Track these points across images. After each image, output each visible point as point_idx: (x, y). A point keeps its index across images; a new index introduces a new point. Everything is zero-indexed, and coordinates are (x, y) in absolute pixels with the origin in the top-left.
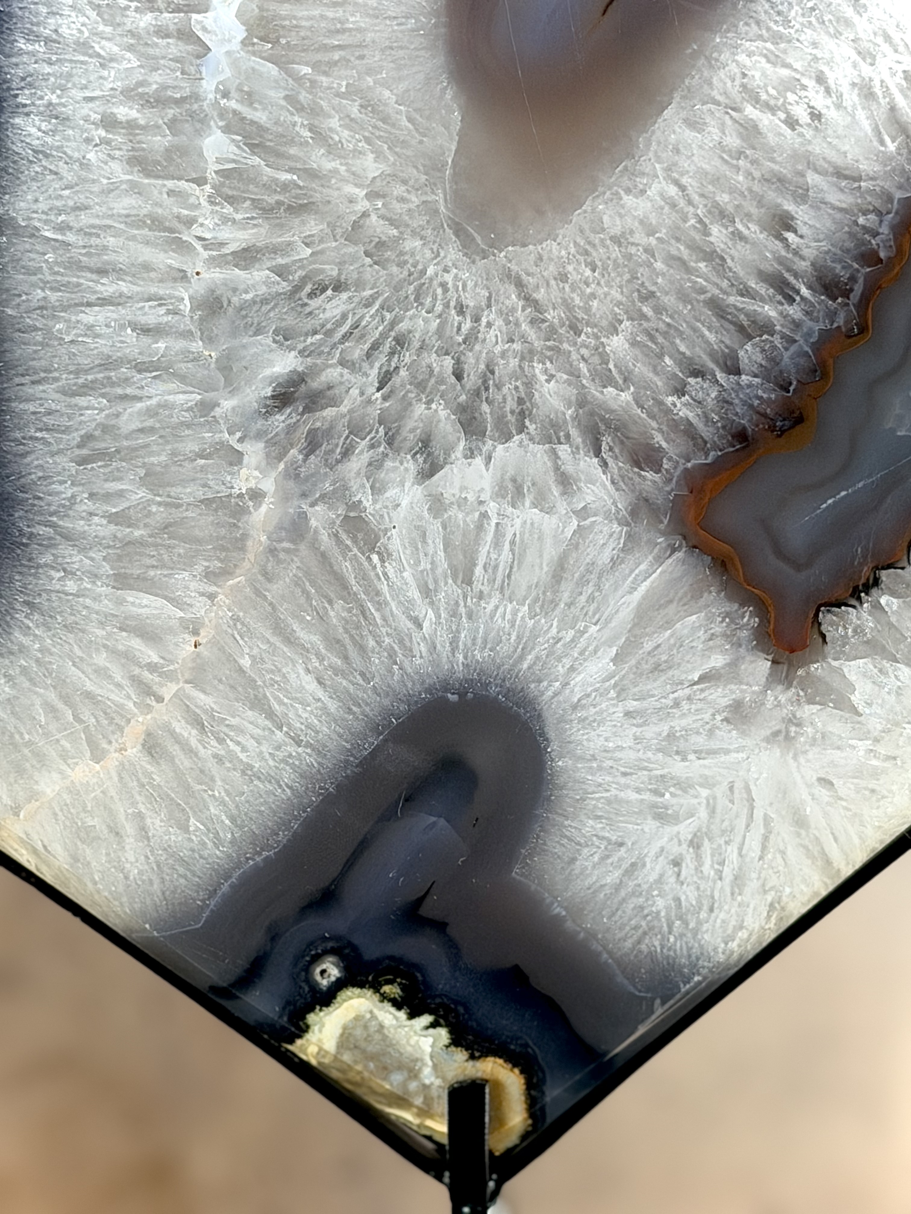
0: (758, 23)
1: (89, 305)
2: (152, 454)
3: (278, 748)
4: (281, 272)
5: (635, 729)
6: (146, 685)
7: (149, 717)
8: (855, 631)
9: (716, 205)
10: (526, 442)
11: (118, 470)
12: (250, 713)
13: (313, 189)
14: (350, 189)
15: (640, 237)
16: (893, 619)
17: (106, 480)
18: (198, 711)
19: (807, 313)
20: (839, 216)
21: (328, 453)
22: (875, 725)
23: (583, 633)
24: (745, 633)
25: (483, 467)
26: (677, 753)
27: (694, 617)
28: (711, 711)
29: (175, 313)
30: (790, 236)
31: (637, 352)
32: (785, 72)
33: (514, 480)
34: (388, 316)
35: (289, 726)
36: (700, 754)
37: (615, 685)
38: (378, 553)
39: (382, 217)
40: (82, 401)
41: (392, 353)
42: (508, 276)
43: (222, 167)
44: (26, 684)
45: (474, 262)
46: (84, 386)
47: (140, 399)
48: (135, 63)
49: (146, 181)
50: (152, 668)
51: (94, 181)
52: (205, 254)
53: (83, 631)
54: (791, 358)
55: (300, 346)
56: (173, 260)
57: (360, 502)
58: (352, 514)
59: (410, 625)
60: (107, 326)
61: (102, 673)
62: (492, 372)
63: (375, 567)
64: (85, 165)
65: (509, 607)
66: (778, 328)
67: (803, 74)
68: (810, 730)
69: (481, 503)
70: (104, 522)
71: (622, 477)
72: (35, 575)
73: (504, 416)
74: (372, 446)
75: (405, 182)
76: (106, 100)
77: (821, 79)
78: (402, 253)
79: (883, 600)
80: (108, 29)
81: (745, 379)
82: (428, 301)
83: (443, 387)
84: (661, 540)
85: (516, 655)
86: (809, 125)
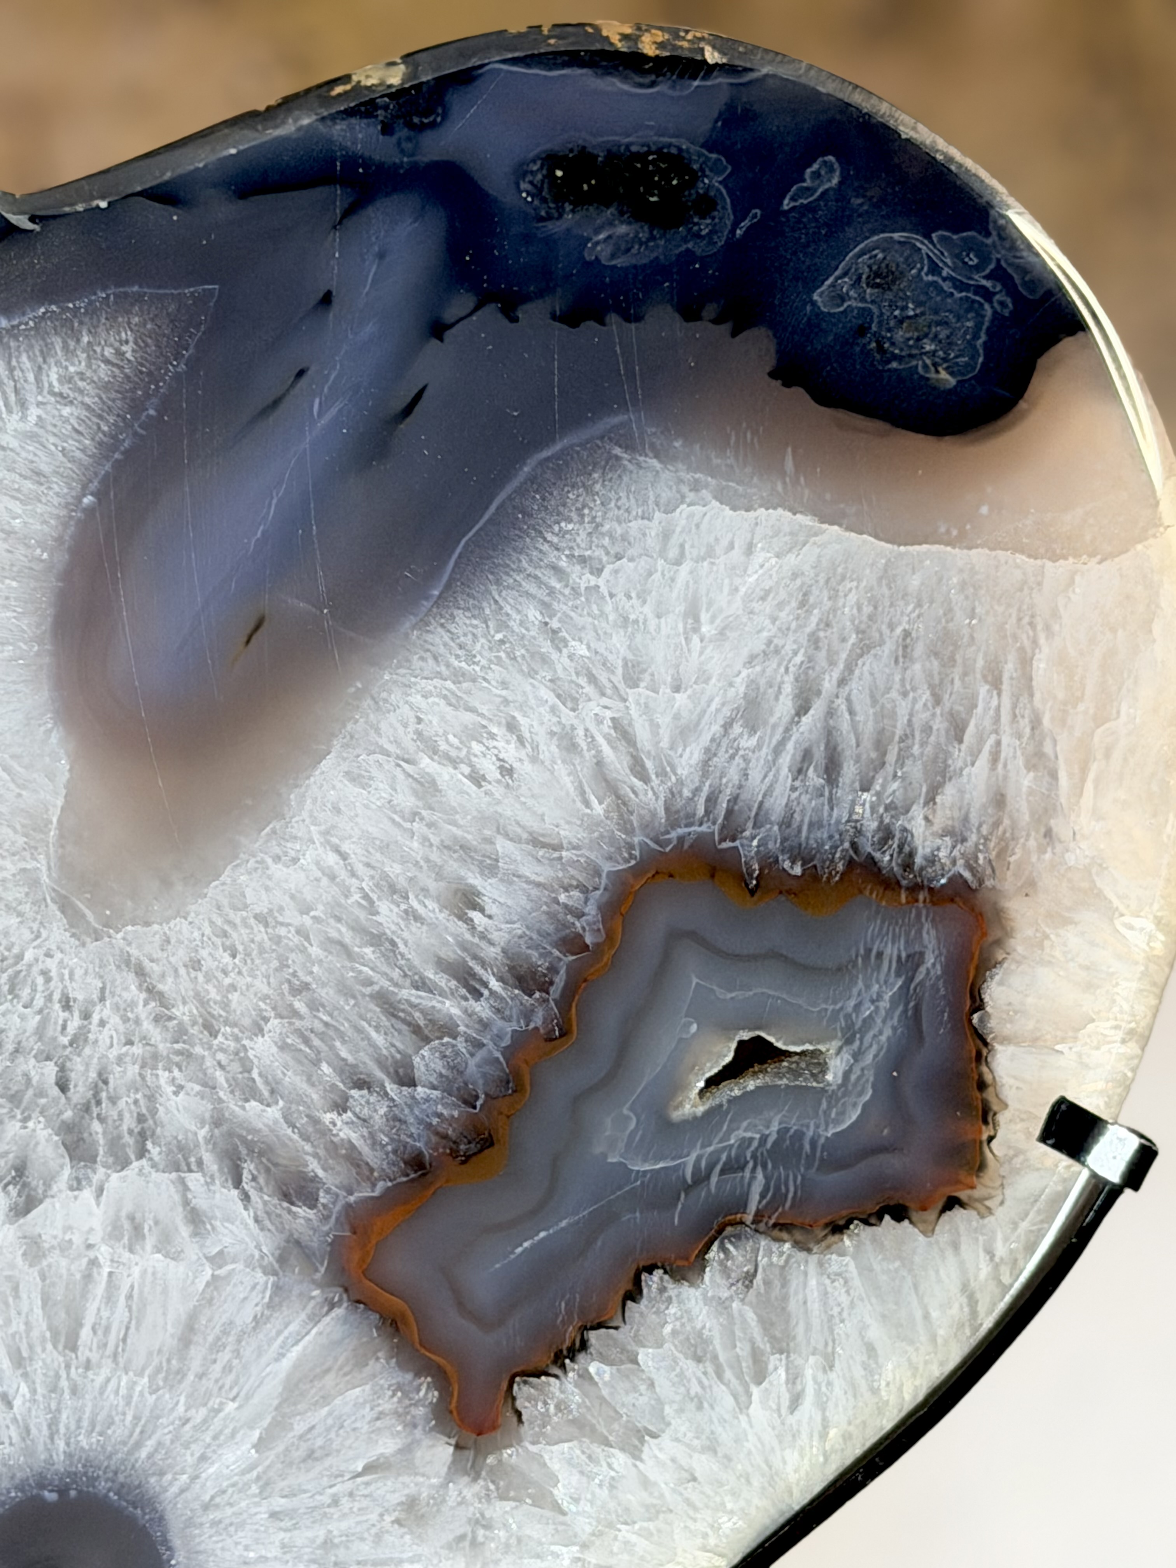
0: (435, 658)
5: (282, 1535)
8: (558, 1407)
9: (385, 876)
10: (147, 1169)
15: (292, 916)
16: (605, 1392)
19: (498, 1011)
20: (535, 892)
22: (584, 1526)
23: (218, 1411)
24: (420, 1411)
25: (92, 1201)
27: (358, 1390)
28: (380, 1510)
30: (475, 916)
31: (287, 1057)
32: (468, 718)
33: (131, 1218)
37: (258, 1478)
42: (126, 961)
45: (83, 945)
54: (478, 1066)
62: (106, 1082)
65: (124, 1379)
66: (462, 1028)
67: (490, 720)
68: (502, 1534)
69: (90, 1247)
71: (268, 1213)
73: (120, 1137)
77: (512, 726)
79: (593, 1368)
81: (421, 1091)
82: (25, 993)
83: (43, 1101)
84: (316, 1293)
85: (132, 1441)
86: (499, 782)
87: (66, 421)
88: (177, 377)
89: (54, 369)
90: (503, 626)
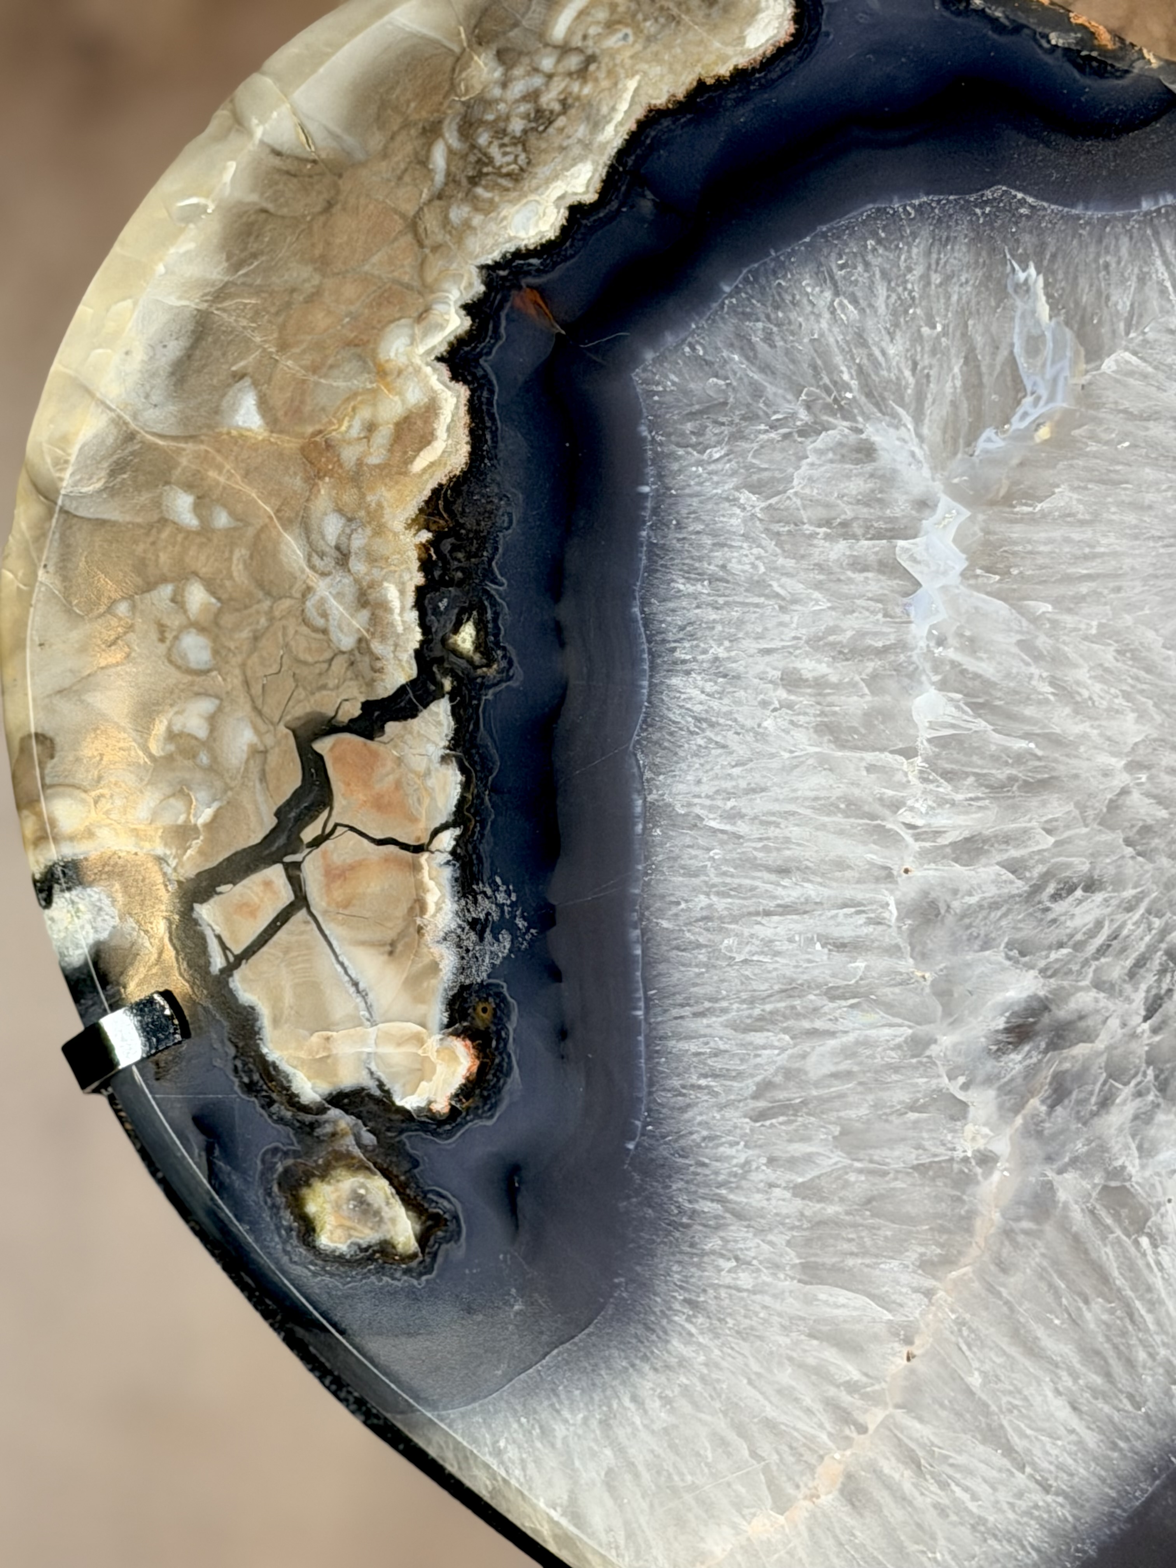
1: (767, 913)
2: (848, 1106)
3: (1020, 1495)
4: (1015, 867)
6: (845, 1410)
7: (848, 1453)
11: (805, 1126)
12: (980, 1448)
13: (1055, 761)
14: (1104, 759)
17: (790, 1141)
18: (913, 1446)
21: (1080, 1102)
29: (878, 922)
34: (1157, 923)
35: (1034, 1465)
38: (1150, 1236)
39: (1148, 795)
40: (758, 1038)
41: (1163, 972)
43: (935, 734)
44: (687, 1408)
46: (761, 1018)
47: (832, 1034)
48: (824, 604)
49: (839, 754)
50: (852, 1387)
51: (772, 756)
52: (916, 846)
53: (760, 1338)
55: (1042, 964)
56: (873, 854)
57: (1123, 1168)
58: (1113, 1184)
60: (791, 940)
61: (786, 1394)
63: (1144, 1255)
64: (761, 735)
70: (788, 1195)
72: (699, 1266)
74: (1139, 1094)
76: (788, 651)
78: (1173, 841)
80: (790, 563)
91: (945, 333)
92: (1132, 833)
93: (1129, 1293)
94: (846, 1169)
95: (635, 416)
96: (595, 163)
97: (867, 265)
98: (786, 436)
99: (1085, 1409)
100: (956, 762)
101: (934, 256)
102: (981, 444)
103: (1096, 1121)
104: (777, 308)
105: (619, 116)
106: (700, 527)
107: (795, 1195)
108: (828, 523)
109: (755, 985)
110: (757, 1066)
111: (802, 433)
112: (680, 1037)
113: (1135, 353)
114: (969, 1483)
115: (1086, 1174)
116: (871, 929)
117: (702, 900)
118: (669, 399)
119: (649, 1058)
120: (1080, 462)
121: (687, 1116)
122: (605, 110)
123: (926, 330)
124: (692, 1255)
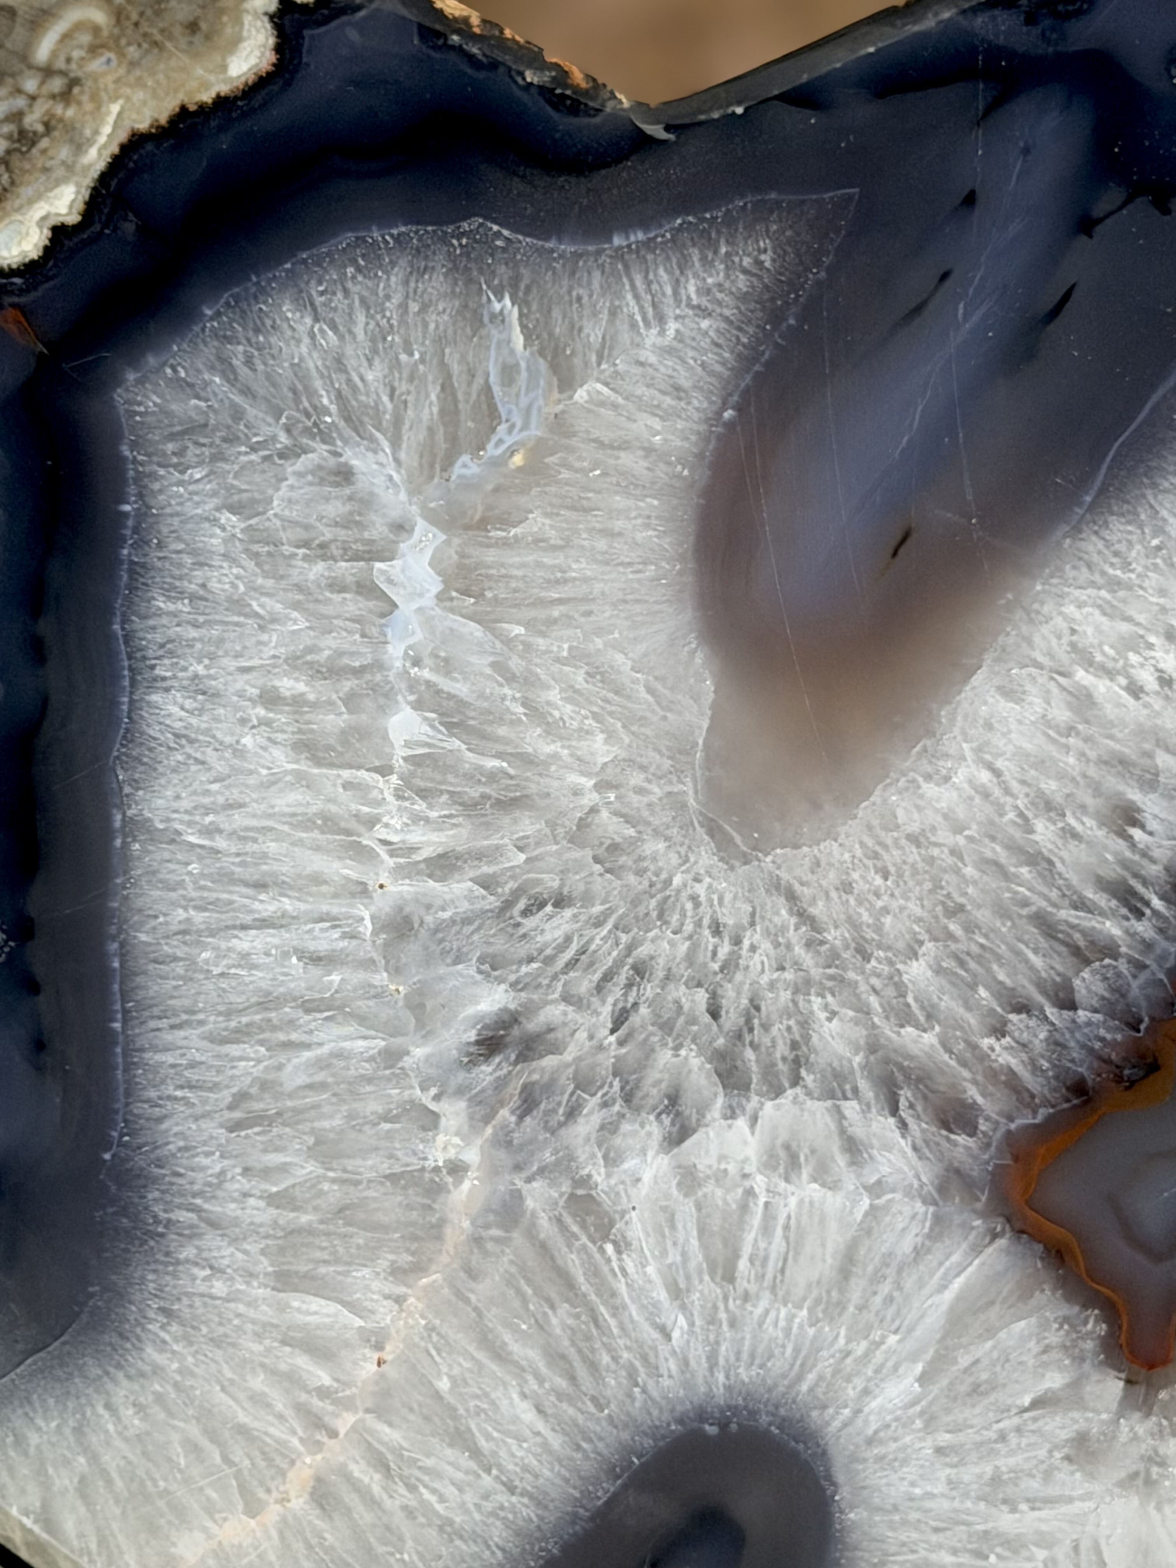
0: (1089, 566)
1: (244, 927)
2: (323, 1117)
3: (486, 1497)
4: (487, 884)
5: (948, 1471)
6: (316, 1416)
7: (319, 1457)
9: (1040, 793)
10: (802, 1097)
11: (280, 1136)
12: (449, 1452)
13: (527, 779)
15: (944, 836)
17: (265, 1151)
19: (1161, 931)
24: (1089, 1345)
25: (747, 1130)
26: (1005, 1501)
27: (1022, 1324)
28: (1048, 1446)
29: (353, 936)
30: (1137, 833)
32: (1124, 627)
33: (787, 1147)
34: (624, 938)
36: (1034, 1503)
37: (922, 1414)
38: (615, 1243)
39: (616, 813)
40: (234, 1050)
41: (629, 986)
42: (776, 886)
43: (410, 752)
44: (162, 1416)
45: (732, 868)
46: (237, 1031)
47: (307, 1046)
48: (303, 624)
49: (316, 771)
51: (251, 772)
52: (390, 862)
53: (233, 1345)
54: (1141, 988)
55: (513, 978)
56: (349, 870)
57: (589, 1176)
58: (580, 1192)
59: (656, 1335)
60: (267, 954)
61: (258, 1400)
62: (758, 1009)
63: (609, 1261)
64: (239, 752)
66: (1123, 949)
67: (1148, 630)
69: (745, 1176)
70: (262, 1204)
71: (926, 1142)
73: (774, 1065)
74: (605, 1105)
75: (643, 768)
76: (266, 670)
78: (641, 859)
80: (270, 583)
81: (1082, 1015)
82: (675, 918)
83: (695, 1028)
84: (978, 1223)
85: (793, 1374)
86: (1157, 693)
87: (706, 333)
88: (819, 283)
89: (692, 281)
90: (1159, 531)
91: (422, 360)
92: (601, 851)
93: (593, 1297)
94: (320, 1179)
95: (117, 437)
96: (78, 185)
97: (346, 292)
98: (266, 458)
99: (550, 1411)
100: (432, 780)
101: (412, 285)
102: (457, 470)
103: (563, 1132)
104: (257, 331)
105: (102, 139)
106: (181, 546)
107: (269, 1204)
108: (306, 544)
109: (233, 998)
110: (232, 1077)
111: (282, 456)
112: (156, 1049)
113: (606, 384)
114: (437, 1485)
115: (553, 1183)
116: (345, 943)
117: (181, 914)
118: (149, 419)
119: (126, 1070)
120: (553, 489)
121: (164, 1126)
122: (88, 132)
123: (403, 357)
124: (166, 1264)
